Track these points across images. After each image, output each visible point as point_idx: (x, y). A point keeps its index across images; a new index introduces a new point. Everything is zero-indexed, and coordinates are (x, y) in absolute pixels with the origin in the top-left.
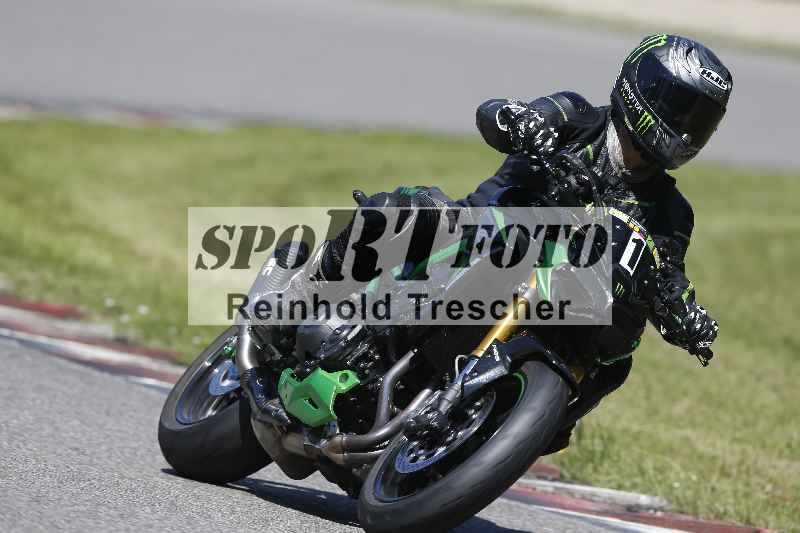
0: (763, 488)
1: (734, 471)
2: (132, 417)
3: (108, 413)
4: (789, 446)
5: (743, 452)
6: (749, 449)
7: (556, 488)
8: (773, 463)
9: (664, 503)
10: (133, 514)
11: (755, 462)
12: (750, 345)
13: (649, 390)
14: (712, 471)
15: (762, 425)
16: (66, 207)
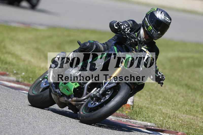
0: (179, 121)
1: (172, 117)
2: (20, 101)
3: (14, 100)
4: (186, 111)
5: (174, 112)
6: (176, 112)
7: (127, 121)
8: (182, 115)
9: (154, 125)
10: (19, 125)
11: (177, 115)
12: (177, 86)
13: (151, 96)
14: (166, 117)
15: (179, 106)
16: (5, 47)
